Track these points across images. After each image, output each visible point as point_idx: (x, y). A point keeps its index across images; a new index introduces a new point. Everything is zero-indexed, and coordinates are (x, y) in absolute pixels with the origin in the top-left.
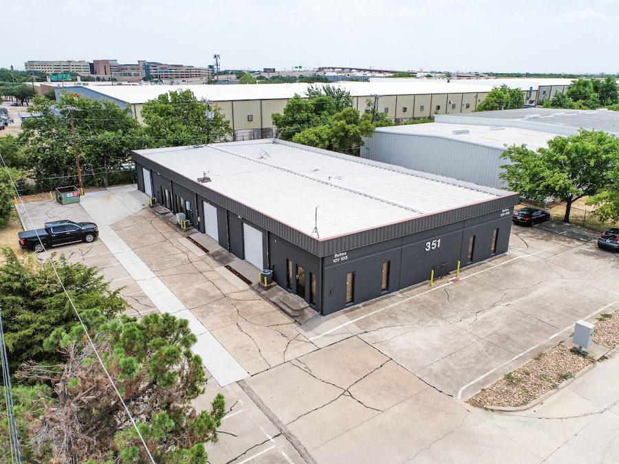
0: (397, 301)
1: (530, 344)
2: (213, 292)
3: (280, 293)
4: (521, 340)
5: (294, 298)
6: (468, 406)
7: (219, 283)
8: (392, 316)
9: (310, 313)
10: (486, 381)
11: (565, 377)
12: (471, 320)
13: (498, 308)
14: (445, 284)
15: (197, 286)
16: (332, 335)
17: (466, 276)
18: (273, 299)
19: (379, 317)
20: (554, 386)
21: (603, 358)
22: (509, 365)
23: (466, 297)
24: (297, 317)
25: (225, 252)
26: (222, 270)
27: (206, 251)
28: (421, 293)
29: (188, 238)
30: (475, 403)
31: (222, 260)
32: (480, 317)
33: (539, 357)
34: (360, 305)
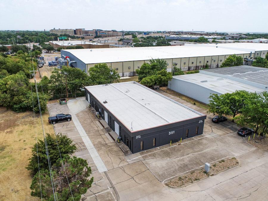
0: (158, 150)
1: (192, 168)
2: (103, 142)
3: (123, 145)
4: (190, 167)
5: (126, 147)
6: (165, 185)
7: (106, 139)
8: (154, 156)
9: (130, 152)
10: (173, 178)
11: (197, 180)
12: (178, 159)
13: (189, 155)
14: (175, 145)
15: (99, 140)
16: (134, 160)
17: (183, 143)
18: (120, 146)
19: (150, 155)
20: (192, 182)
21: (213, 175)
22: (182, 174)
23: (180, 150)
24: (126, 153)
25: (109, 128)
26: (107, 134)
27: (104, 127)
28: (166, 148)
29: (99, 121)
30: (167, 185)
31: (108, 131)
32: (182, 158)
33: (192, 173)
34: (145, 151)
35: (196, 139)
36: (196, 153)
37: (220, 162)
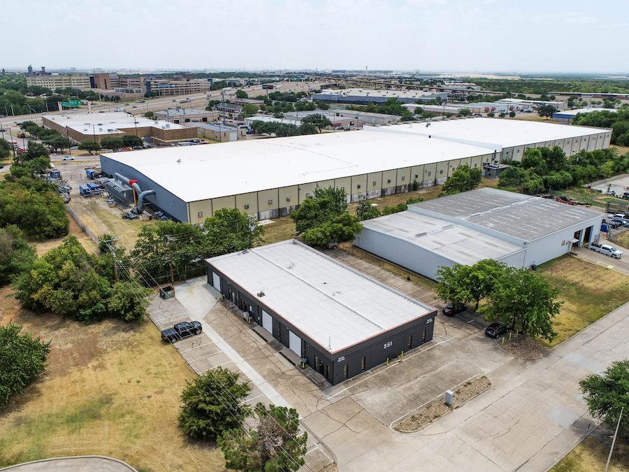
0: (369, 376)
1: (427, 400)
2: (277, 371)
3: (311, 372)
4: (424, 398)
5: (318, 375)
6: (394, 431)
7: (279, 365)
8: (366, 385)
9: (327, 384)
10: (403, 419)
11: (437, 417)
12: (404, 386)
13: (419, 379)
14: (394, 364)
15: (268, 367)
16: (337, 396)
17: (406, 358)
18: (308, 375)
19: (360, 386)
20: (431, 421)
21: (458, 407)
22: (414, 411)
23: (404, 373)
24: (321, 386)
25: (277, 342)
26: (277, 354)
27: (266, 341)
28: (381, 371)
29: (253, 330)
30: (396, 429)
31: (277, 348)
32: (408, 385)
33: (429, 407)
34: (351, 379)
35: (423, 349)
36: (428, 374)
37: (465, 386)
